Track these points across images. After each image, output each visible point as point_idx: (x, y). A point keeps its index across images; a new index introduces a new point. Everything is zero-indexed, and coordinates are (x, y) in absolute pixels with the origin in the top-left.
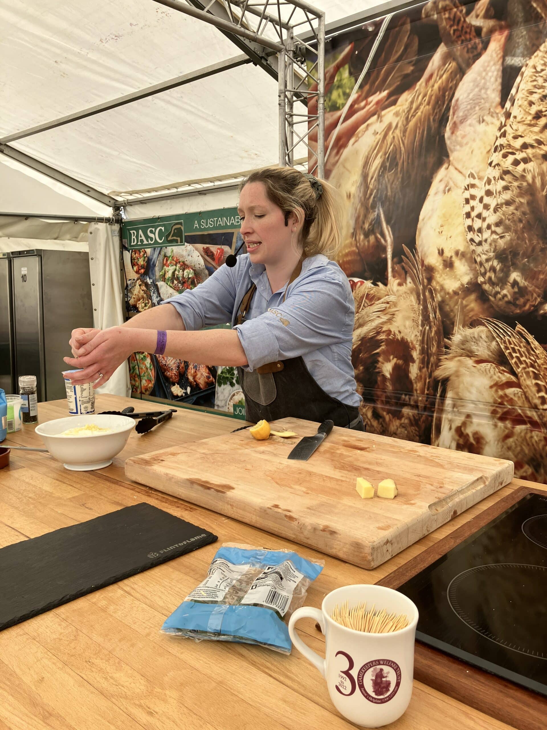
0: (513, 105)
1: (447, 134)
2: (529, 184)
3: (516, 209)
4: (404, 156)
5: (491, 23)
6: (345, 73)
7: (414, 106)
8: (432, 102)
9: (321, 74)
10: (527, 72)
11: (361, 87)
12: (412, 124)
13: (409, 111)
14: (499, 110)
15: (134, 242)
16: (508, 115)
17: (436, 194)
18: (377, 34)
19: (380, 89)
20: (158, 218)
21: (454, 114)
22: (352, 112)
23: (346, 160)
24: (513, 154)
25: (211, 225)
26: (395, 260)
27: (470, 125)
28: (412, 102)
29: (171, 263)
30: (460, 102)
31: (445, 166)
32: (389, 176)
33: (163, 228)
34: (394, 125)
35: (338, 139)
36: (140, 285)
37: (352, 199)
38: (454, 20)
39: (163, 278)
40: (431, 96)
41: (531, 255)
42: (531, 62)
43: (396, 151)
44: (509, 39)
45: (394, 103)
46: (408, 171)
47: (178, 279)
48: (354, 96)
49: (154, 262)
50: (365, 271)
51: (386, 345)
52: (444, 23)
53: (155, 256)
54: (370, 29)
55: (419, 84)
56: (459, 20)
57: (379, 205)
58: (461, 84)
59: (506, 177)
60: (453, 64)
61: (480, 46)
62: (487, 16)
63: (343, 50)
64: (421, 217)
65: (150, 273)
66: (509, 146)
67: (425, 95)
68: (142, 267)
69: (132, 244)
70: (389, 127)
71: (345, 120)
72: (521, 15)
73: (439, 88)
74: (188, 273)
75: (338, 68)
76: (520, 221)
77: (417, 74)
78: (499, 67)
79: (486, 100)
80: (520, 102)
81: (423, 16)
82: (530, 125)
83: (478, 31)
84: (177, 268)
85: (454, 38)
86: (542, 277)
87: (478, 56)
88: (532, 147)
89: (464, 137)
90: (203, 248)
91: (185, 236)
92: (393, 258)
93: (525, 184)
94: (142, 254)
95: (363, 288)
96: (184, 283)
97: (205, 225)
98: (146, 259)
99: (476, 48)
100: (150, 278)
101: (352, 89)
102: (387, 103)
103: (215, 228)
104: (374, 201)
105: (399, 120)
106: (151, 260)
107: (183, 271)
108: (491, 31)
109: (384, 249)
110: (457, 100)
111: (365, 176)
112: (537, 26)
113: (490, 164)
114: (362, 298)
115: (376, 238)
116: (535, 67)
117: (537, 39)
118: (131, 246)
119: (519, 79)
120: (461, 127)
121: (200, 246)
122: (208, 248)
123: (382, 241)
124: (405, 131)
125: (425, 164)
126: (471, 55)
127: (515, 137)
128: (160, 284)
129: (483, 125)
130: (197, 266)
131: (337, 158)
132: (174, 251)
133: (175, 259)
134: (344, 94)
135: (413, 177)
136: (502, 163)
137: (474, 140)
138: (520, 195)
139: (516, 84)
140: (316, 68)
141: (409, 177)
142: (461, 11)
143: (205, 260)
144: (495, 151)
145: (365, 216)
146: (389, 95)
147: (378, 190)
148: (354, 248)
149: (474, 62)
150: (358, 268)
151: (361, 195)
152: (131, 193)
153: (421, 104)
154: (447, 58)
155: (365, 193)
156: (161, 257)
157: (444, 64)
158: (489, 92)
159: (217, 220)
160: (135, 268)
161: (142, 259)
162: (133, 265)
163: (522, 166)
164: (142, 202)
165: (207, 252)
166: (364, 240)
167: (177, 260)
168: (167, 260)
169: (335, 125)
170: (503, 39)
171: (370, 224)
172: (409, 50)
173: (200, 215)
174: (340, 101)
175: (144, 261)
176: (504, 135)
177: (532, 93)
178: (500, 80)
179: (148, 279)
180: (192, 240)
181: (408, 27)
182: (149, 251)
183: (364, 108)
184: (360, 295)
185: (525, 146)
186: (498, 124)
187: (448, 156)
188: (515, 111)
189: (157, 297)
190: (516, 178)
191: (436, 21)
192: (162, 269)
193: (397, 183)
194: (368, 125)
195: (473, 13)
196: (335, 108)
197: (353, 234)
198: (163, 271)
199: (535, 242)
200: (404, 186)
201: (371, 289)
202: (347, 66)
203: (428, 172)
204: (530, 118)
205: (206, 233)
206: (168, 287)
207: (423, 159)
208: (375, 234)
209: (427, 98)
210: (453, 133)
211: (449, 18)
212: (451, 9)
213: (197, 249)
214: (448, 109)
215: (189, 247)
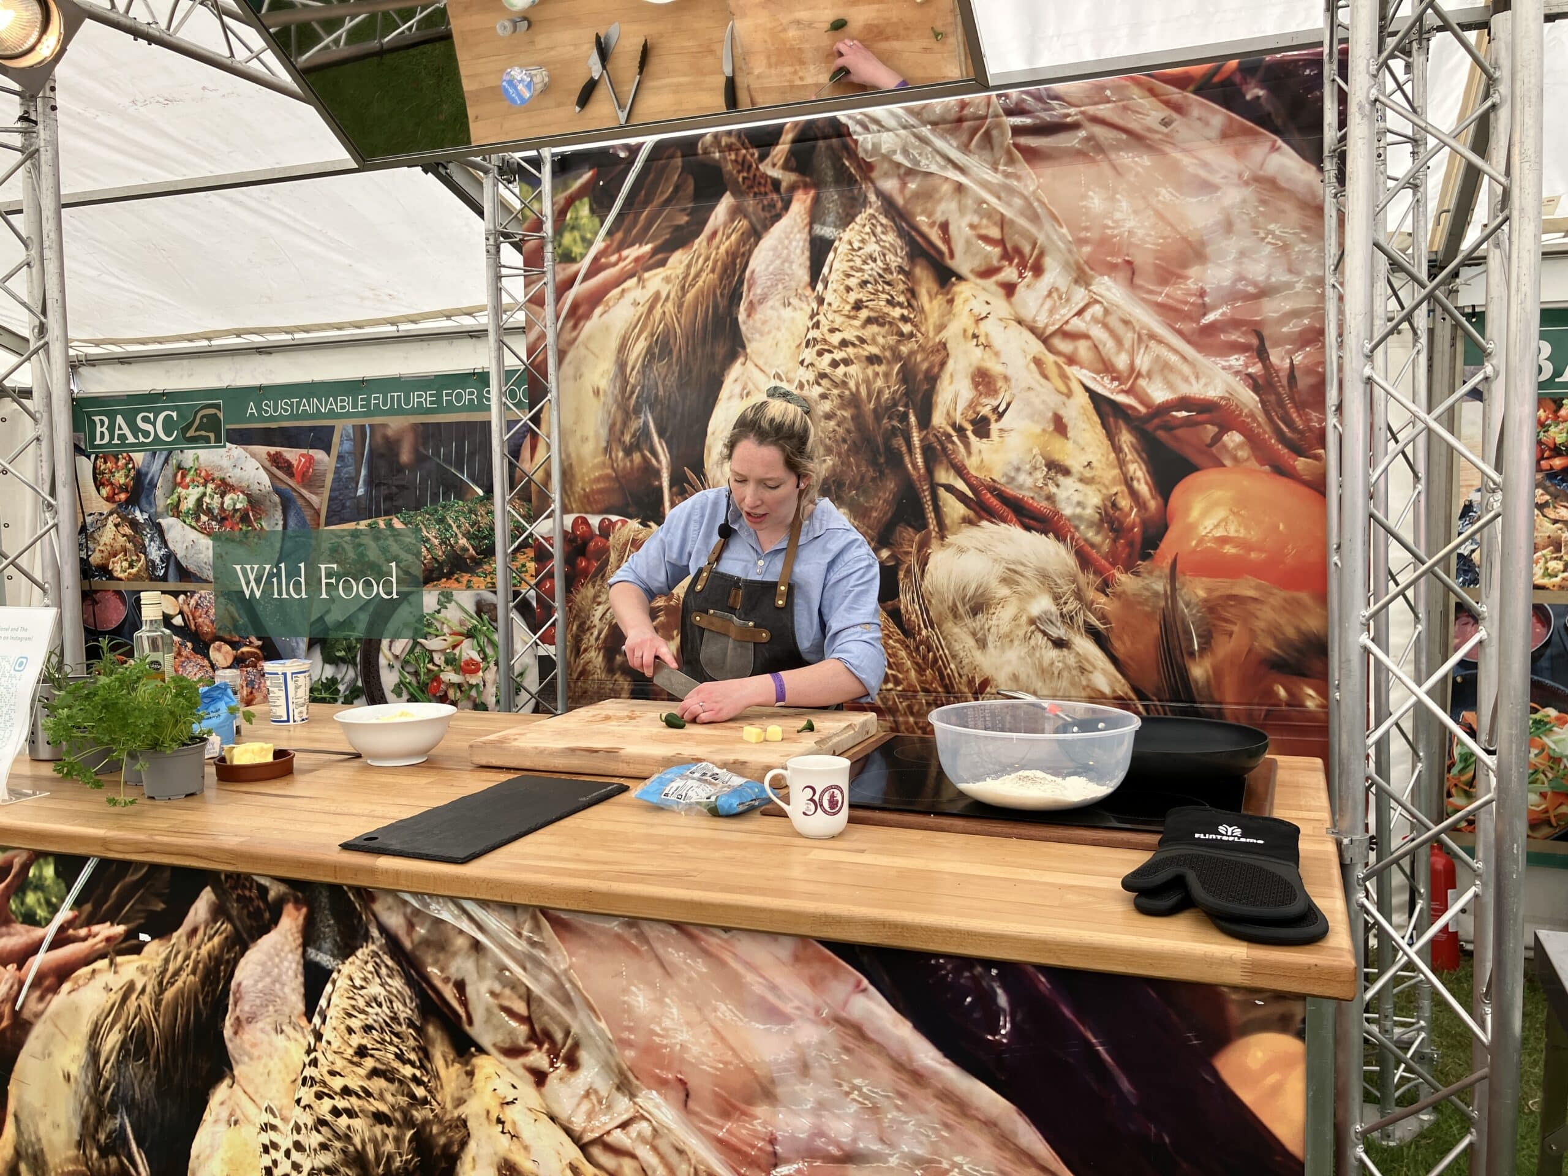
0: (826, 287)
1: (742, 317)
2: (852, 393)
3: (838, 425)
4: (680, 340)
5: (792, 177)
6: (584, 210)
7: (693, 271)
8: (718, 270)
9: (547, 208)
10: (842, 247)
11: (610, 233)
12: (690, 296)
13: (685, 278)
14: (808, 292)
15: (102, 438)
16: (821, 301)
17: (730, 398)
18: (632, 163)
19: (640, 240)
20: (163, 394)
21: (749, 290)
22: (596, 268)
23: (590, 338)
24: (830, 352)
25: (286, 410)
26: (674, 489)
27: (772, 308)
28: (689, 266)
29: (193, 481)
30: (756, 275)
31: (741, 360)
32: (659, 368)
33: (174, 414)
34: (664, 295)
35: (575, 307)
36: (116, 526)
37: (602, 398)
38: (743, 164)
39: (175, 510)
40: (716, 262)
41: (860, 486)
42: (847, 235)
43: (668, 333)
44: (816, 201)
45: (663, 263)
46: (687, 364)
47: (209, 511)
48: (599, 245)
49: (152, 479)
50: (628, 505)
51: (666, 614)
52: (730, 166)
53: (156, 467)
54: (622, 155)
55: (697, 241)
56: (750, 166)
57: (646, 408)
58: (756, 251)
59: (824, 382)
60: (745, 223)
61: (779, 205)
62: (786, 167)
63: (580, 176)
64: (710, 430)
65: (143, 502)
66: (825, 340)
67: (707, 259)
68: (123, 488)
69: (98, 442)
70: (657, 296)
71: (586, 278)
72: (830, 173)
73: (727, 253)
74: (235, 501)
75: (570, 202)
76: (844, 441)
77: (693, 228)
78: (805, 235)
79: (792, 276)
80: (835, 286)
81: (700, 151)
82: (849, 317)
83: (776, 184)
84: (209, 491)
85: (744, 187)
86: (875, 514)
87: (778, 217)
88: (854, 345)
89: (764, 322)
90: (269, 454)
91: (228, 430)
92: (671, 487)
93: (847, 392)
94: (121, 462)
95: (625, 531)
96: (224, 519)
97: (271, 411)
98: (132, 473)
99: (774, 206)
100: (141, 511)
101: (596, 234)
102: (651, 261)
103: (292, 417)
104: (637, 402)
105: (674, 289)
106: (147, 474)
107: (222, 497)
108: (793, 188)
109: (657, 474)
110: (753, 272)
111: (622, 365)
112: (851, 191)
113: (802, 363)
114: (625, 544)
115: (644, 457)
116: (850, 243)
117: (853, 207)
118: (93, 446)
119: (831, 255)
120: (759, 309)
121: (263, 450)
122: (278, 455)
123: (654, 461)
124: (680, 306)
125: (713, 355)
126: (768, 215)
127: (832, 331)
128: (166, 522)
129: (789, 309)
130: (255, 488)
131: (574, 334)
132: (201, 458)
133: (203, 474)
134: (584, 239)
135: (694, 374)
136: (817, 363)
137: (779, 329)
138: (843, 407)
139: (828, 262)
140: (539, 197)
141: (690, 371)
142: (752, 155)
143: (272, 476)
144: (807, 346)
145: (625, 424)
146: (655, 252)
147: (643, 387)
148: (609, 471)
149: (772, 225)
150: (615, 499)
151: (617, 392)
152: (97, 343)
153: (701, 270)
154: (736, 212)
155: (623, 390)
156: (169, 470)
157: (733, 221)
158: (794, 267)
159: (299, 404)
160: (105, 492)
161: (122, 472)
162: (99, 485)
163: (842, 369)
164: (124, 361)
165: (276, 461)
166: (623, 459)
167: (208, 475)
168: (183, 476)
169: (569, 283)
170: (809, 201)
171: (633, 436)
172: (680, 194)
173: (261, 392)
174: (577, 250)
175: (127, 476)
176: (817, 325)
177: (849, 276)
178: (807, 254)
179: (138, 513)
180: (242, 438)
181: (679, 161)
182: (139, 457)
183: (615, 264)
184: (622, 540)
185: (844, 343)
186: (809, 312)
187: (744, 347)
188: (829, 297)
189: (160, 549)
190: (836, 385)
191: (718, 161)
192: (172, 493)
193: (672, 380)
194: (623, 291)
195: (768, 160)
196: (567, 258)
197: (606, 449)
198: (175, 496)
199: (864, 469)
200: (682, 385)
201: (639, 532)
202: (586, 200)
203: (717, 367)
204: (848, 307)
205: (274, 425)
206: (187, 528)
207: (708, 348)
208: (641, 451)
209: (710, 263)
210: (749, 316)
211: (736, 161)
212: (738, 150)
213: (253, 455)
214: (741, 282)
215: (236, 451)
